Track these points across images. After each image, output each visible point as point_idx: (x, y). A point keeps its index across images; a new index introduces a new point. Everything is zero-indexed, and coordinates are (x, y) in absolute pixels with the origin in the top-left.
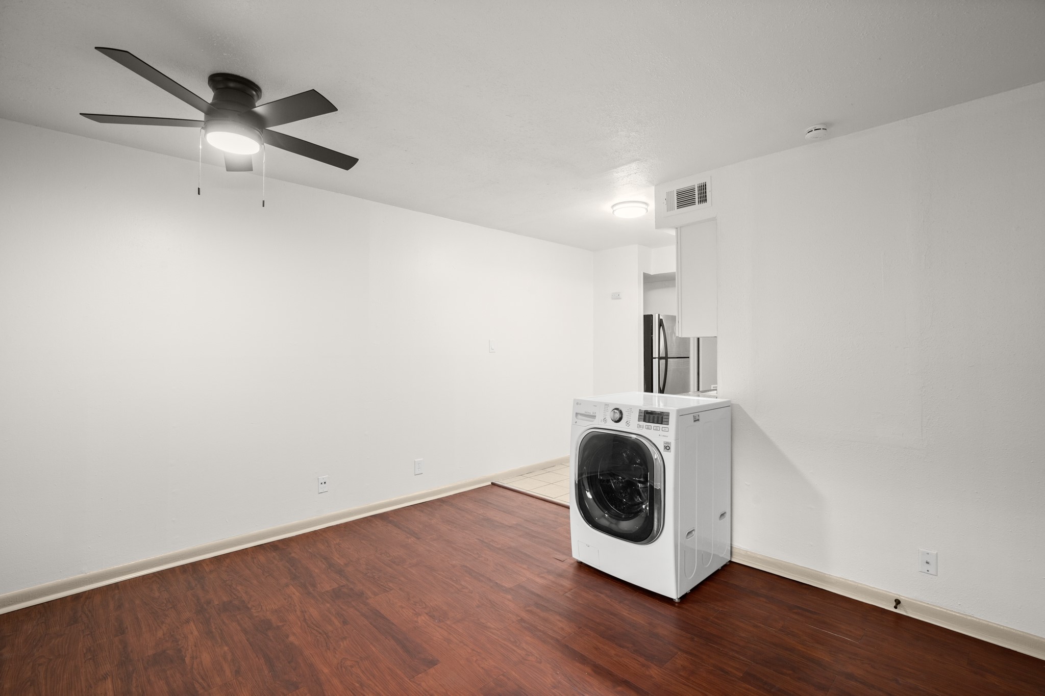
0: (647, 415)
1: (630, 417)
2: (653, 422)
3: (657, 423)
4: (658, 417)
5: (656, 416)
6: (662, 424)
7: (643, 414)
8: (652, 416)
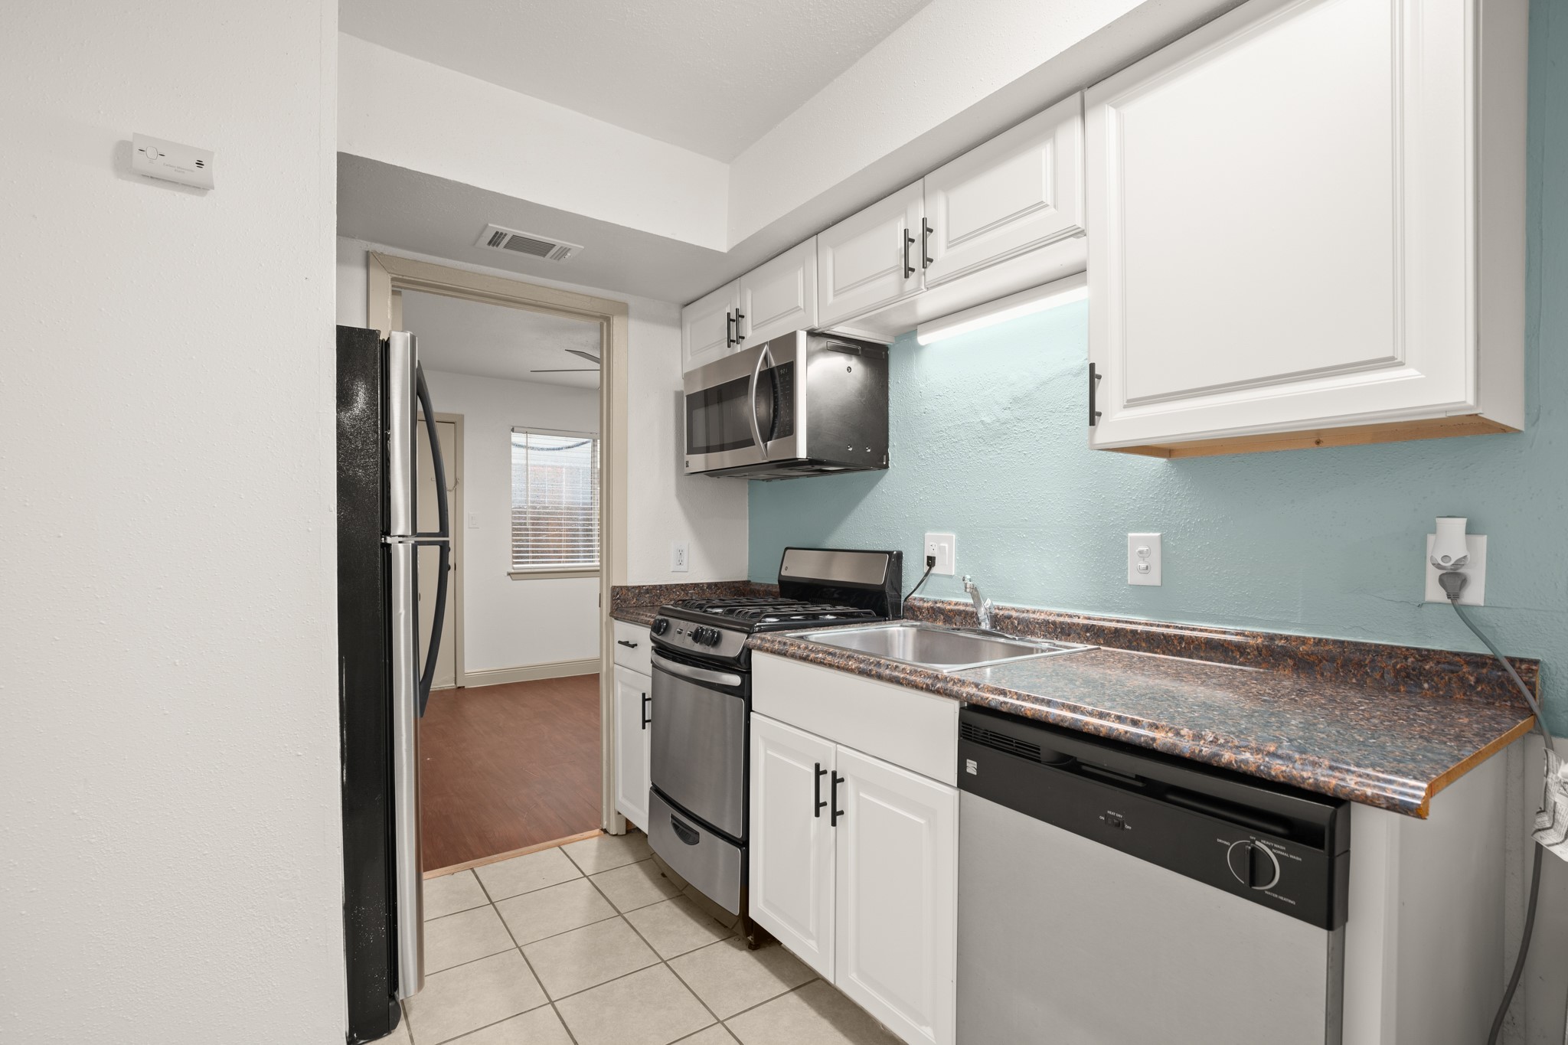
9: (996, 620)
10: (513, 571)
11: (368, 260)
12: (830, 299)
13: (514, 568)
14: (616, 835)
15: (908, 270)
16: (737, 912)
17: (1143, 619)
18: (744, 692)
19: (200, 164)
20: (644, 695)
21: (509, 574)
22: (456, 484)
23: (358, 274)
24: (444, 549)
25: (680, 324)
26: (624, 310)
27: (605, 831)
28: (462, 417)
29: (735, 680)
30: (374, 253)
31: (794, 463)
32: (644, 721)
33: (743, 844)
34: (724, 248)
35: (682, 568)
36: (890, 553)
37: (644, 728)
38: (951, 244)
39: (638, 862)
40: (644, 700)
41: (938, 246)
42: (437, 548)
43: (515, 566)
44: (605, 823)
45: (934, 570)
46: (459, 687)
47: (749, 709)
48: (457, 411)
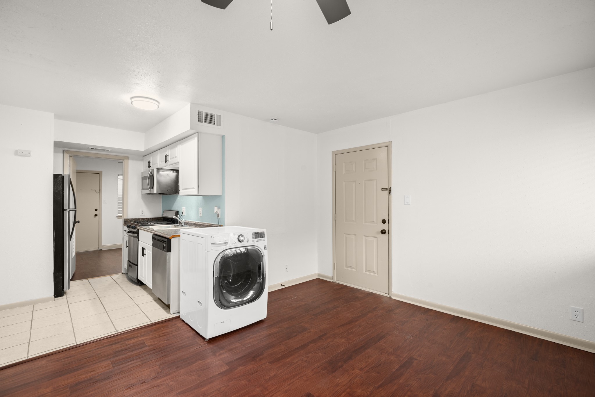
0: (256, 235)
1: (248, 238)
2: (259, 238)
3: (261, 238)
4: (260, 235)
5: (259, 234)
6: (262, 237)
7: (254, 235)
8: (258, 235)
9: (185, 223)
10: (118, 216)
11: (63, 152)
12: (160, 163)
13: (118, 215)
14: (125, 274)
15: (165, 162)
16: (136, 278)
17: (200, 222)
18: (138, 237)
19: (29, 153)
20: (127, 241)
21: (117, 217)
22: (99, 191)
23: (61, 155)
24: (75, 211)
25: (143, 161)
26: (128, 158)
27: (123, 273)
28: (102, 172)
29: (136, 235)
30: (65, 150)
31: (154, 194)
32: (127, 247)
33: (137, 265)
34: (143, 150)
35: (143, 214)
36: (176, 211)
37: (127, 248)
38: (171, 159)
39: (127, 277)
40: (127, 242)
41: (169, 159)
42: (74, 211)
43: (119, 214)
44: (123, 271)
45: (183, 214)
46: (100, 250)
47: (138, 240)
48: (100, 170)
